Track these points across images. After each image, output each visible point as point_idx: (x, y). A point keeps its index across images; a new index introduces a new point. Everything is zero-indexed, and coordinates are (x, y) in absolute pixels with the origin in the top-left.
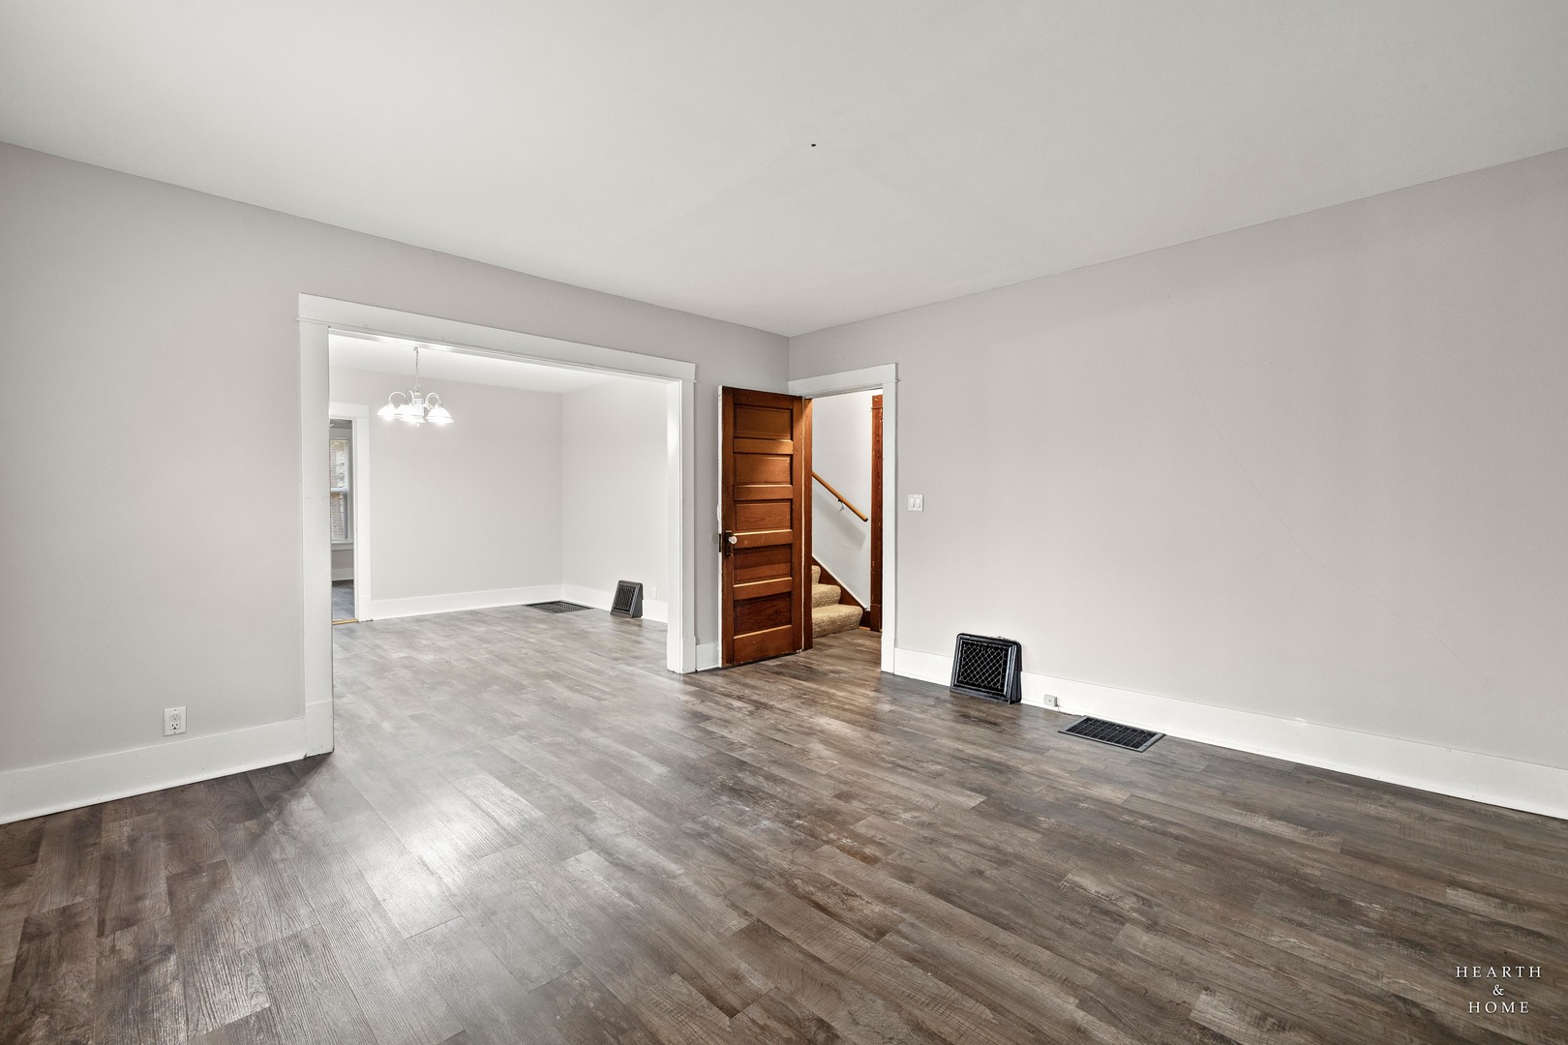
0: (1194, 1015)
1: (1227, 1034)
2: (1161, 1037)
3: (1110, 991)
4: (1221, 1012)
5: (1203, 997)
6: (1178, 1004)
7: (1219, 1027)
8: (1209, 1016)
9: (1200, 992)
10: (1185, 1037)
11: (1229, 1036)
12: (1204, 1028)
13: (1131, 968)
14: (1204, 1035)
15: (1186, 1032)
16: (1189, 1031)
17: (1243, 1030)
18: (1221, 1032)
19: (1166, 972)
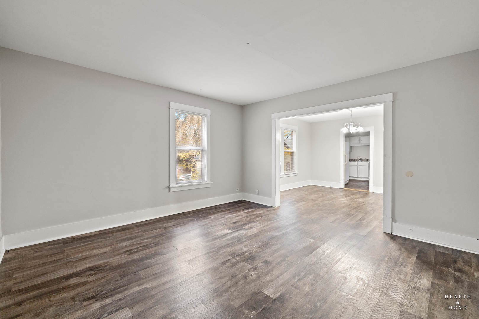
0: (128, 309)
1: (117, 313)
2: (127, 298)
3: (147, 295)
4: (124, 316)
5: (131, 315)
6: (133, 307)
7: (120, 312)
8: (124, 312)
9: (133, 315)
10: (124, 303)
11: (116, 313)
12: (122, 309)
13: (151, 303)
14: (121, 307)
15: (125, 304)
16: (124, 305)
17: (115, 317)
18: (119, 312)
19: (144, 311)
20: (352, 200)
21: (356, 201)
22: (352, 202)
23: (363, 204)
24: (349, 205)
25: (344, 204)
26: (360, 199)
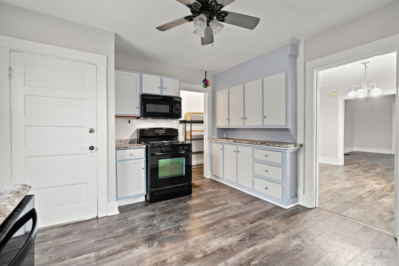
20: (362, 184)
21: (357, 182)
22: (363, 182)
23: (348, 179)
24: (365, 178)
25: (373, 179)
26: (351, 185)
